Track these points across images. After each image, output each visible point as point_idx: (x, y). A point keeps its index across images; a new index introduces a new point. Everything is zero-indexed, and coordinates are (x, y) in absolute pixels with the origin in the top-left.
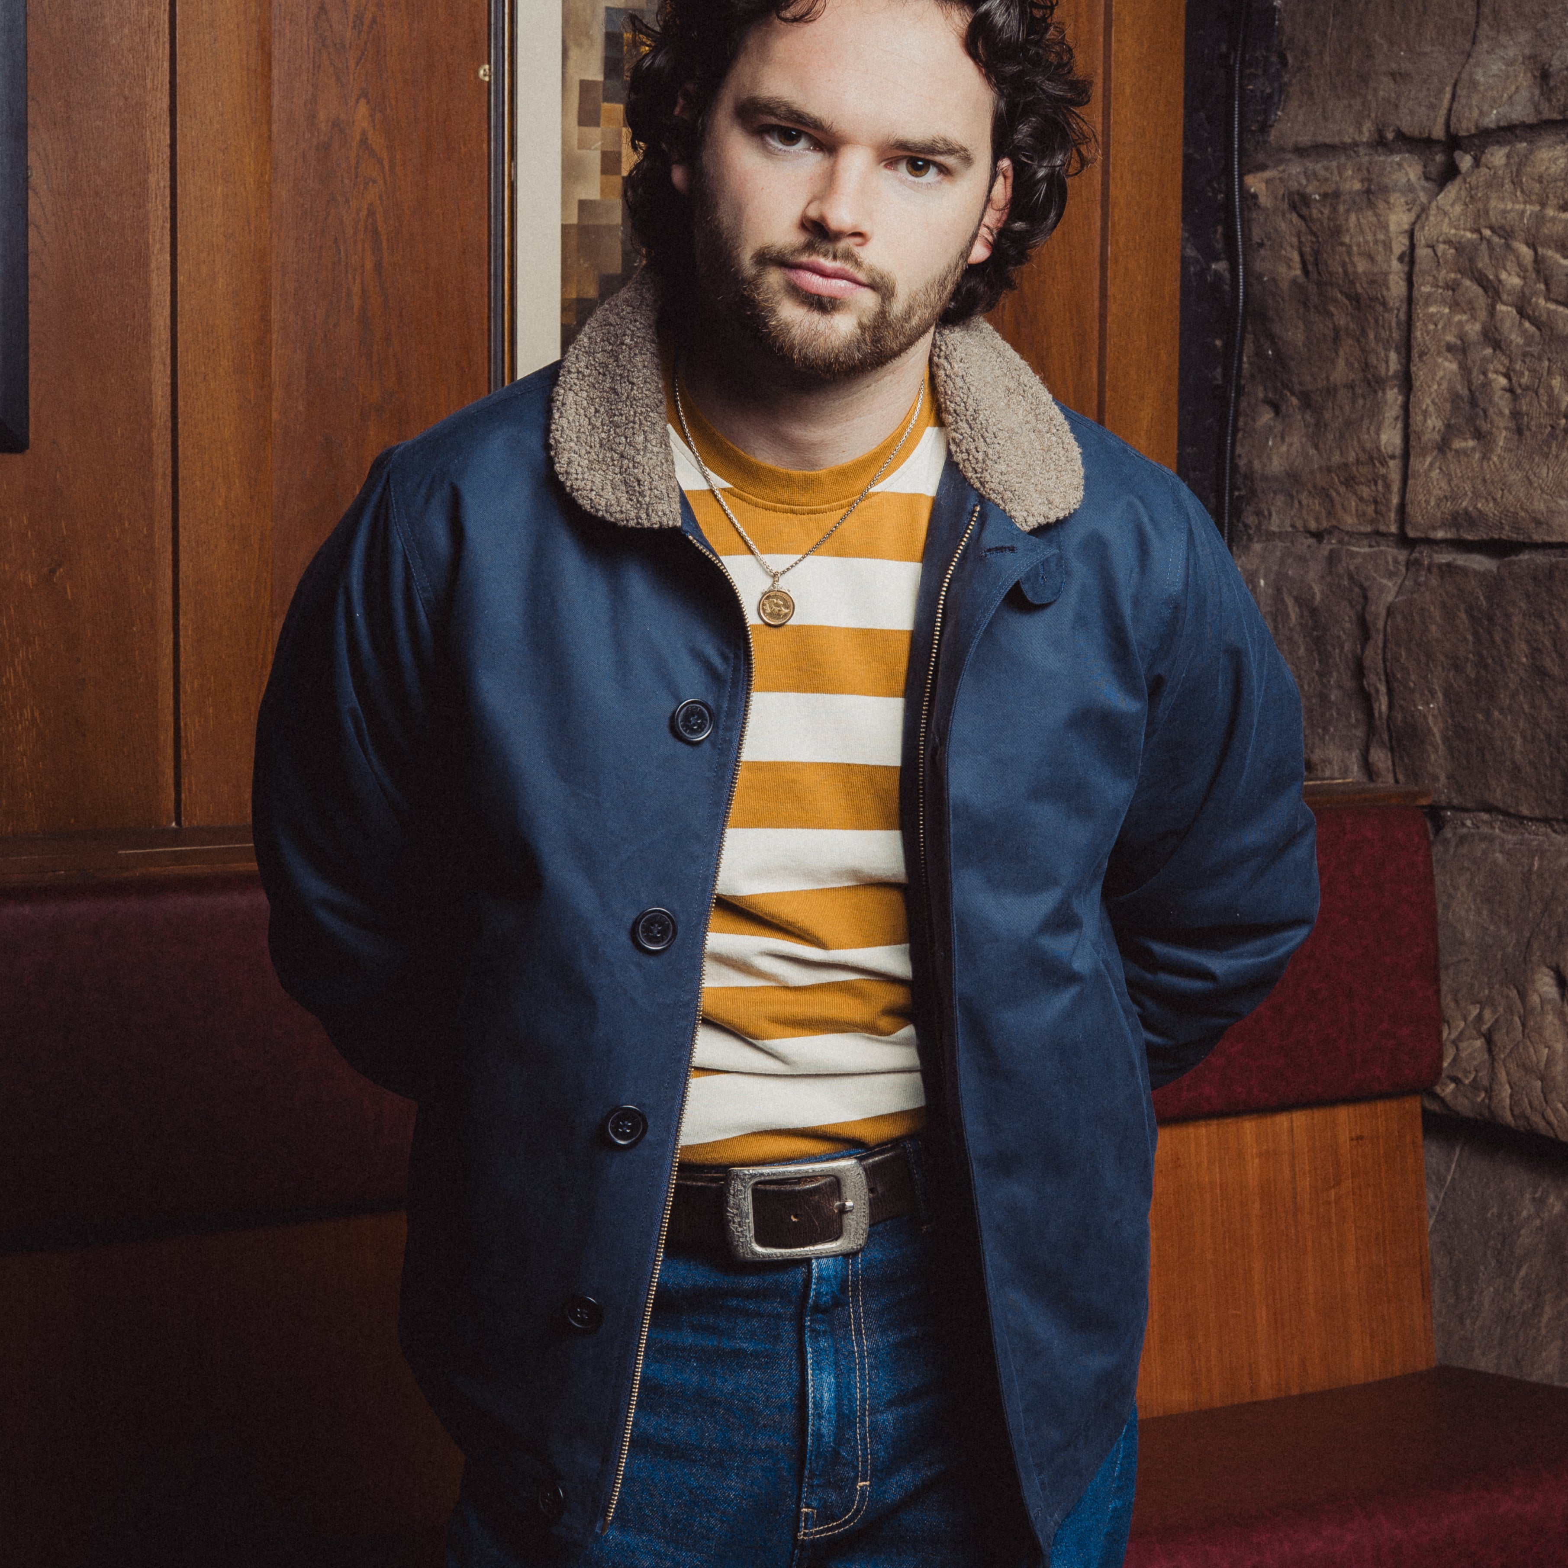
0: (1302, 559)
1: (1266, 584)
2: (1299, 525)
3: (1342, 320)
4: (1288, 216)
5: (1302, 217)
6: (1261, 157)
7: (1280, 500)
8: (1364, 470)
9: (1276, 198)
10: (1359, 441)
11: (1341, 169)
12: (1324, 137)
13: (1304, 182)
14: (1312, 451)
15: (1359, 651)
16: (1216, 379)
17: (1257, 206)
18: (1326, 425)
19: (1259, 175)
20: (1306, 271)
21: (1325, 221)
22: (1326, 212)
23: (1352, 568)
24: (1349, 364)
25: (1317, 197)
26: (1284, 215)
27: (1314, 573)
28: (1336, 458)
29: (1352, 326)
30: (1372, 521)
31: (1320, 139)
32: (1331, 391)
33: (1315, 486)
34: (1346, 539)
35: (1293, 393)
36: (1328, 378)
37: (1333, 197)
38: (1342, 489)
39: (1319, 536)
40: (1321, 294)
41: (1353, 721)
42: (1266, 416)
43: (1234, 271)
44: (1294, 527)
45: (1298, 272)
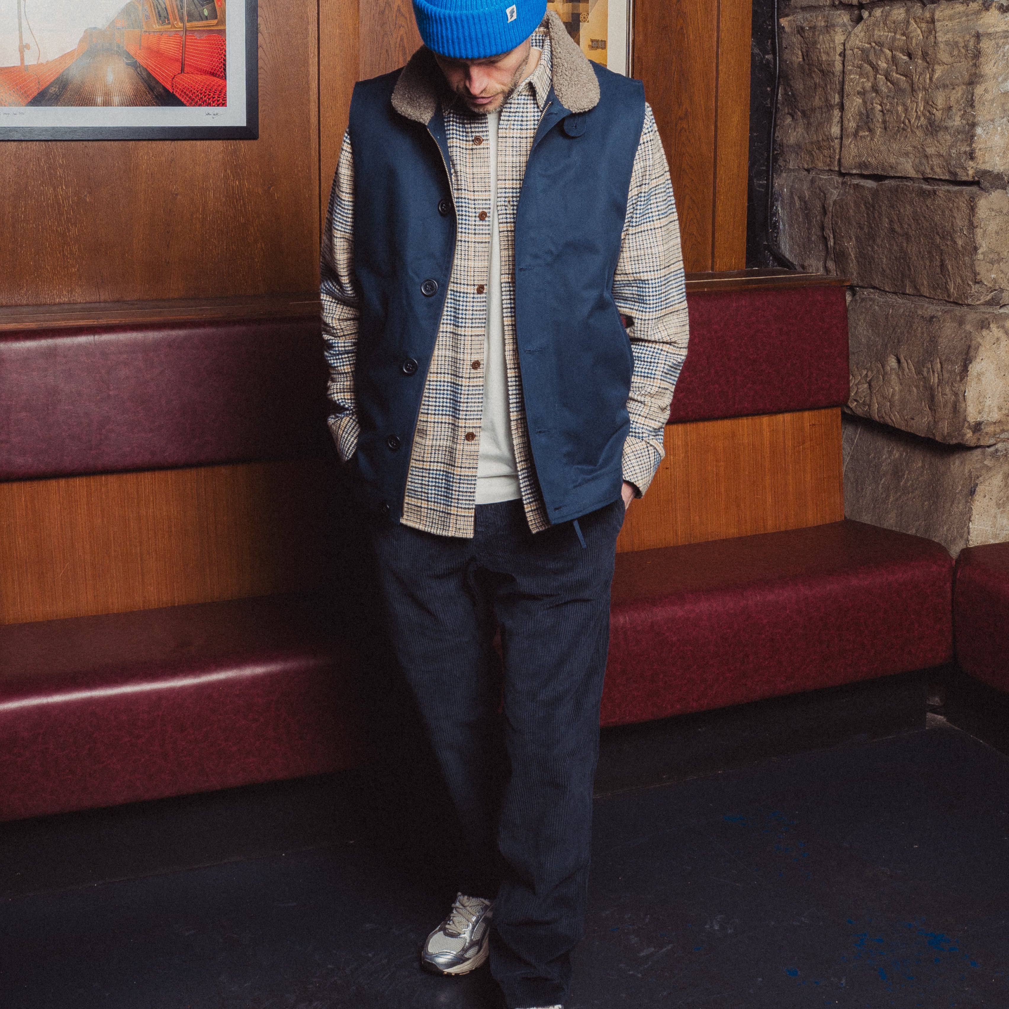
0: (801, 180)
1: (787, 191)
2: (801, 166)
3: (817, 80)
4: (797, 36)
5: (802, 37)
6: (786, 11)
7: (793, 155)
8: (825, 144)
9: (792, 28)
11: (817, 17)
12: (812, 3)
13: (803, 22)
14: (806, 135)
16: (768, 104)
18: (811, 124)
20: (804, 59)
21: (811, 39)
22: (811, 34)
23: (820, 185)
24: (820, 98)
25: (807, 28)
28: (815, 138)
29: (821, 83)
30: (829, 165)
31: (810, 4)
32: (813, 110)
33: (807, 150)
34: (818, 172)
35: (799, 110)
36: (812, 104)
37: (813, 28)
38: (817, 151)
39: (808, 171)
40: (809, 69)
42: (789, 120)
43: (775, 59)
44: (799, 167)
45: (801, 59)
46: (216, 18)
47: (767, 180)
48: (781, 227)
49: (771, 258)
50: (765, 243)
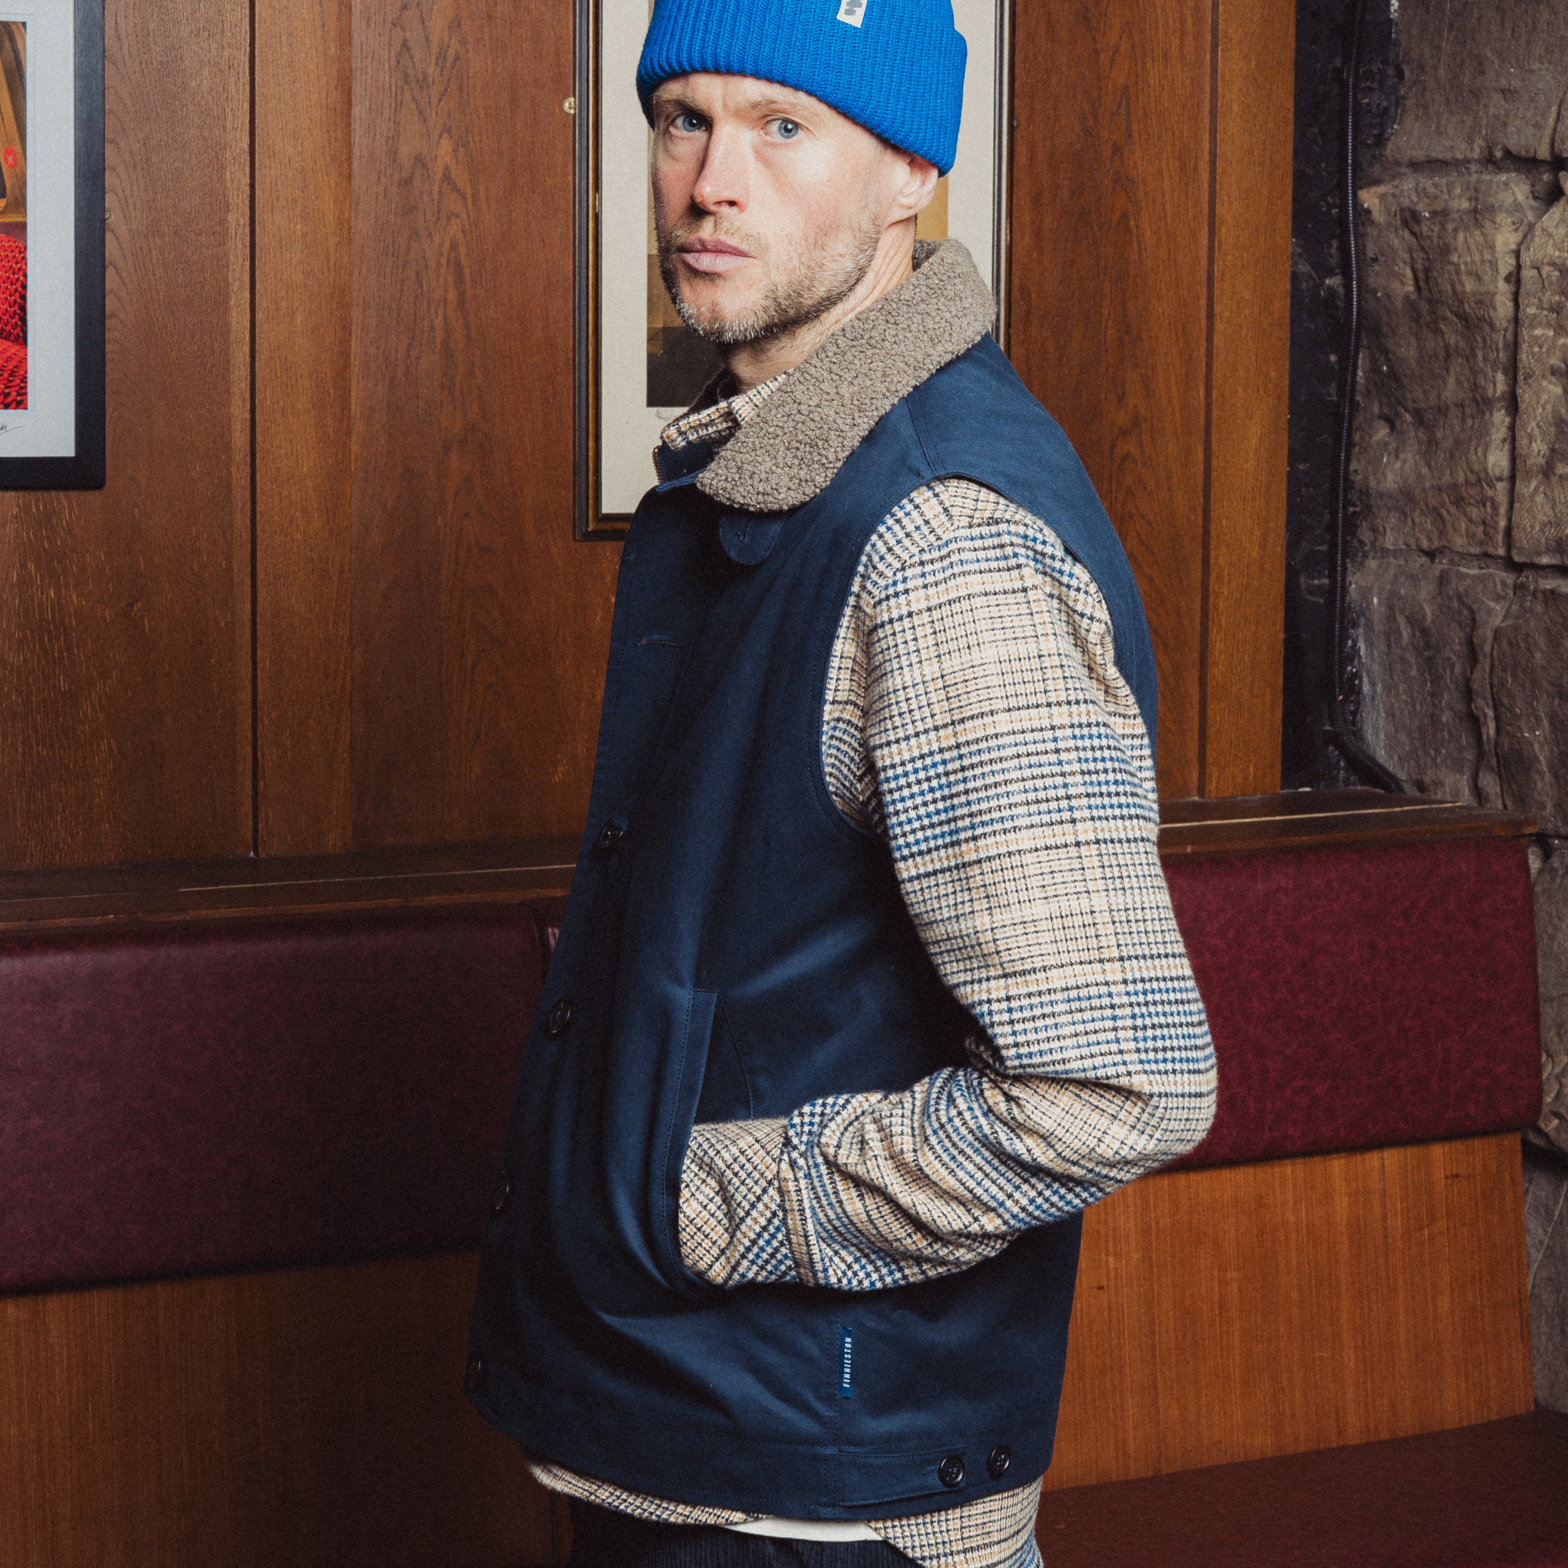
0: (1413, 578)
1: (1379, 602)
2: (1412, 541)
3: (1452, 339)
4: (1400, 232)
5: (1414, 234)
6: (1375, 171)
7: (1394, 517)
8: (1472, 491)
9: (1389, 214)
10: (1467, 461)
11: (1449, 187)
12: (1438, 152)
13: (1416, 199)
14: (1425, 470)
15: (1468, 671)
16: (1330, 395)
17: (1370, 221)
18: (1437, 444)
19: (1372, 190)
20: (1418, 288)
21: (1435, 240)
22: (1436, 230)
23: (1461, 589)
24: (1458, 382)
25: (1427, 215)
26: (1396, 230)
27: (1425, 592)
29: (1462, 346)
30: (1481, 544)
31: (1434, 154)
32: (1442, 410)
33: (1427, 505)
34: (1457, 559)
35: (1407, 411)
36: (1439, 396)
37: (1441, 214)
38: (1453, 509)
39: (1431, 555)
40: (1433, 312)
41: (1464, 742)
42: (1382, 432)
43: (1348, 286)
44: (1408, 545)
45: (1410, 288)
47: (1332, 576)
48: (1366, 689)
49: (1342, 764)
50: (1328, 728)
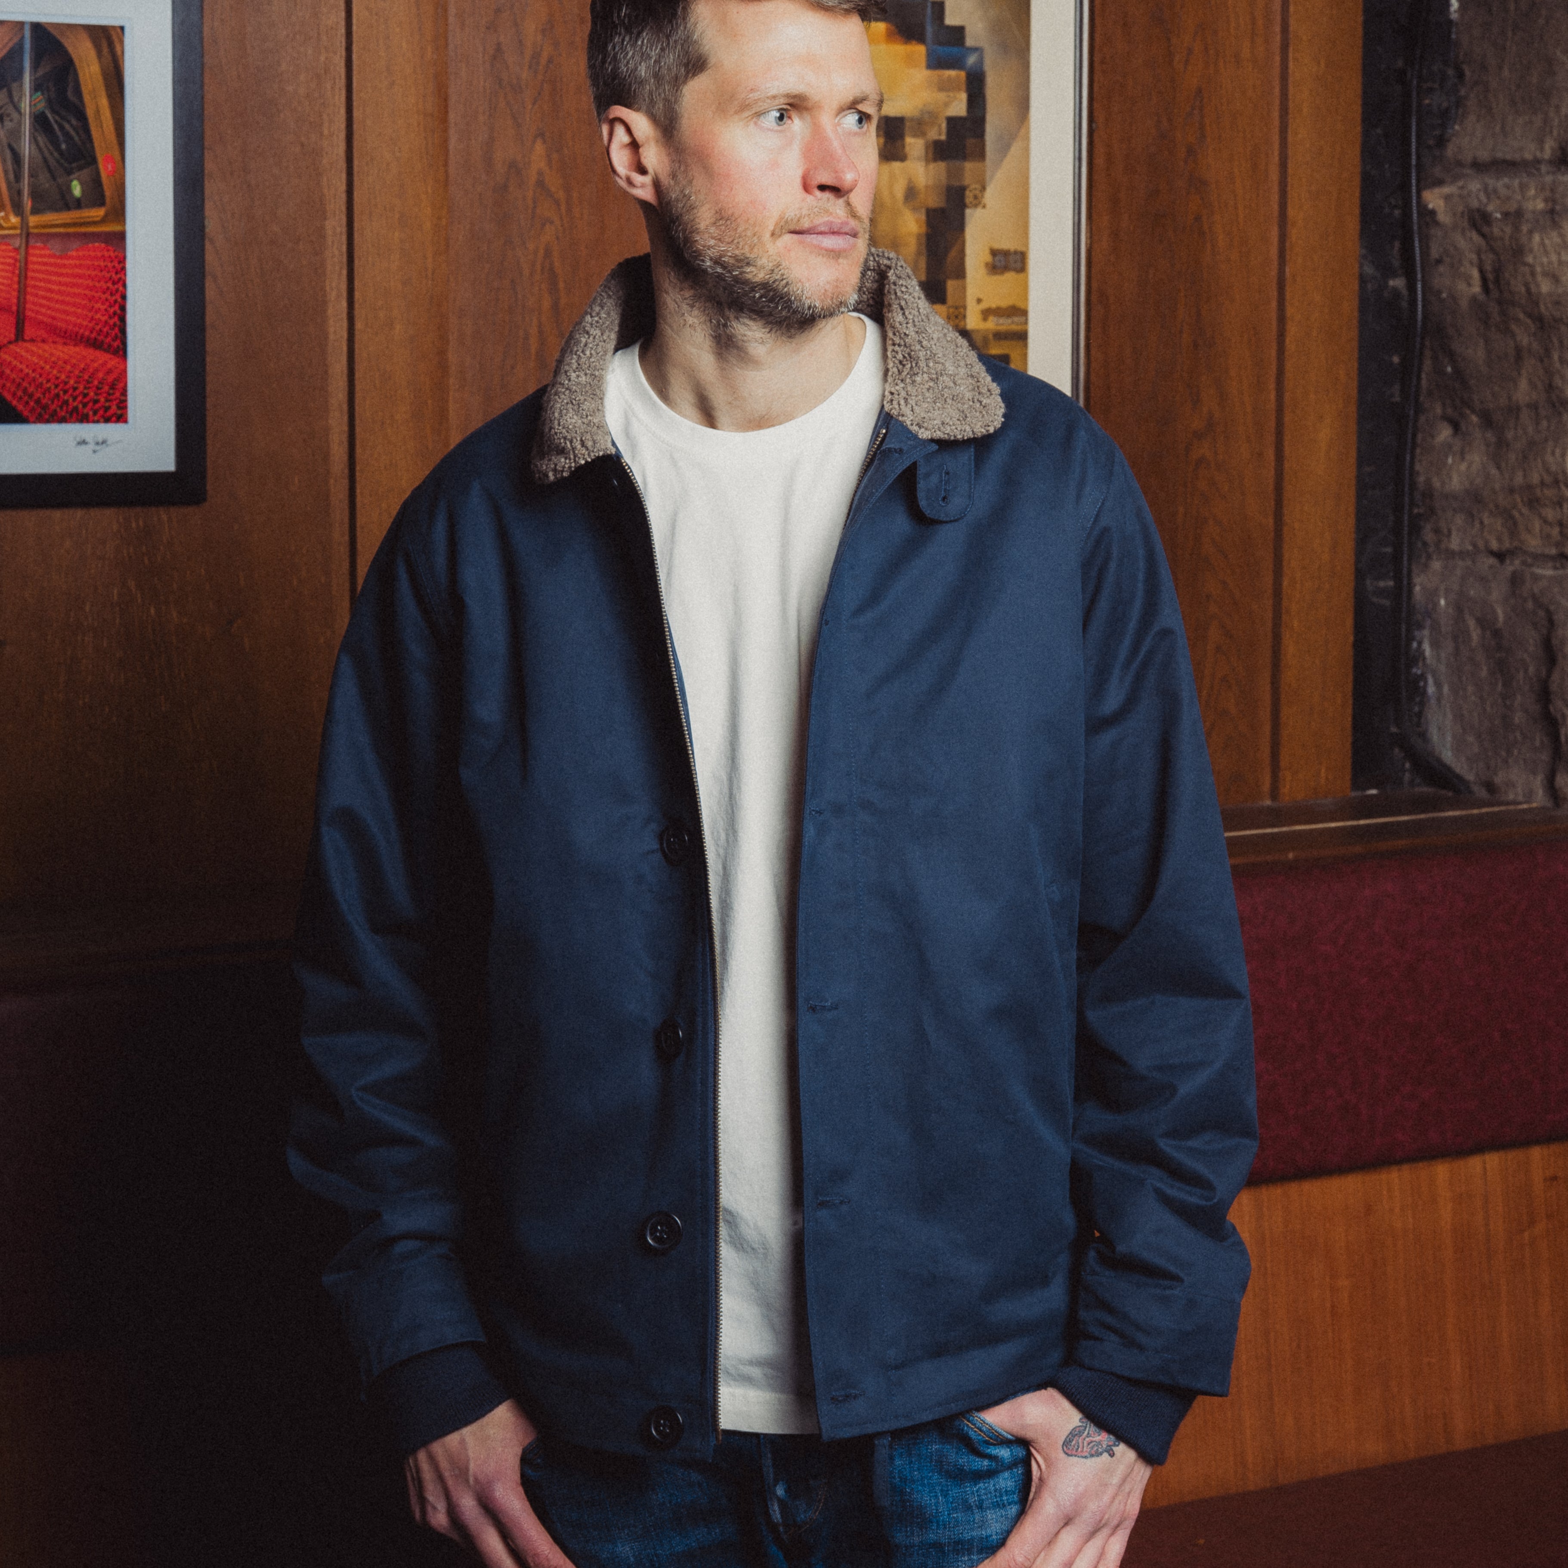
0: (1483, 580)
1: (1447, 604)
2: (1481, 544)
3: (1524, 340)
4: (1468, 234)
5: (1483, 235)
6: (1437, 171)
7: (1460, 520)
8: (1548, 492)
9: (1454, 214)
10: (1544, 462)
11: (1523, 187)
12: (1505, 153)
13: (1485, 200)
14: (1494, 471)
15: (1544, 673)
16: (1394, 396)
17: (1437, 223)
18: (1508, 445)
19: (1437, 191)
20: (1486, 289)
21: (1508, 241)
22: (1508, 230)
23: (1536, 590)
24: (1531, 382)
25: (1499, 216)
26: (1463, 231)
27: (1497, 593)
28: (1519, 479)
29: (1535, 346)
30: (1557, 545)
31: (1499, 155)
32: (1514, 410)
33: (1497, 506)
34: (1529, 560)
35: (1473, 411)
36: (1510, 398)
37: (1515, 216)
38: (1525, 511)
39: (1501, 556)
40: (1502, 313)
41: (1537, 743)
42: (1445, 433)
43: (1412, 288)
44: (1475, 546)
45: (1477, 289)
46: (102, 204)
47: (1398, 578)
48: (1431, 689)
49: (1407, 765)
50: (1394, 729)
